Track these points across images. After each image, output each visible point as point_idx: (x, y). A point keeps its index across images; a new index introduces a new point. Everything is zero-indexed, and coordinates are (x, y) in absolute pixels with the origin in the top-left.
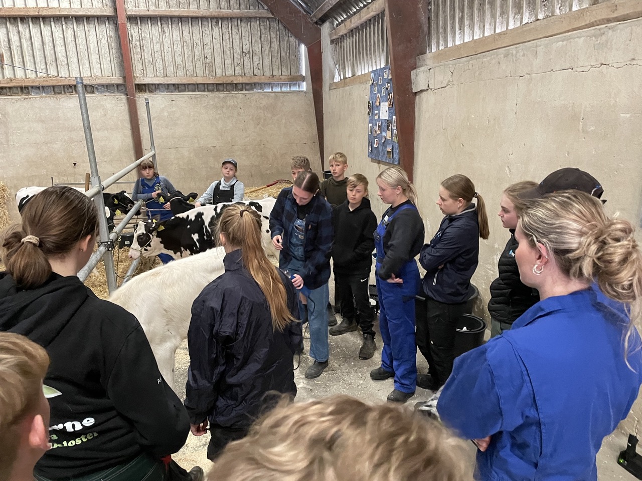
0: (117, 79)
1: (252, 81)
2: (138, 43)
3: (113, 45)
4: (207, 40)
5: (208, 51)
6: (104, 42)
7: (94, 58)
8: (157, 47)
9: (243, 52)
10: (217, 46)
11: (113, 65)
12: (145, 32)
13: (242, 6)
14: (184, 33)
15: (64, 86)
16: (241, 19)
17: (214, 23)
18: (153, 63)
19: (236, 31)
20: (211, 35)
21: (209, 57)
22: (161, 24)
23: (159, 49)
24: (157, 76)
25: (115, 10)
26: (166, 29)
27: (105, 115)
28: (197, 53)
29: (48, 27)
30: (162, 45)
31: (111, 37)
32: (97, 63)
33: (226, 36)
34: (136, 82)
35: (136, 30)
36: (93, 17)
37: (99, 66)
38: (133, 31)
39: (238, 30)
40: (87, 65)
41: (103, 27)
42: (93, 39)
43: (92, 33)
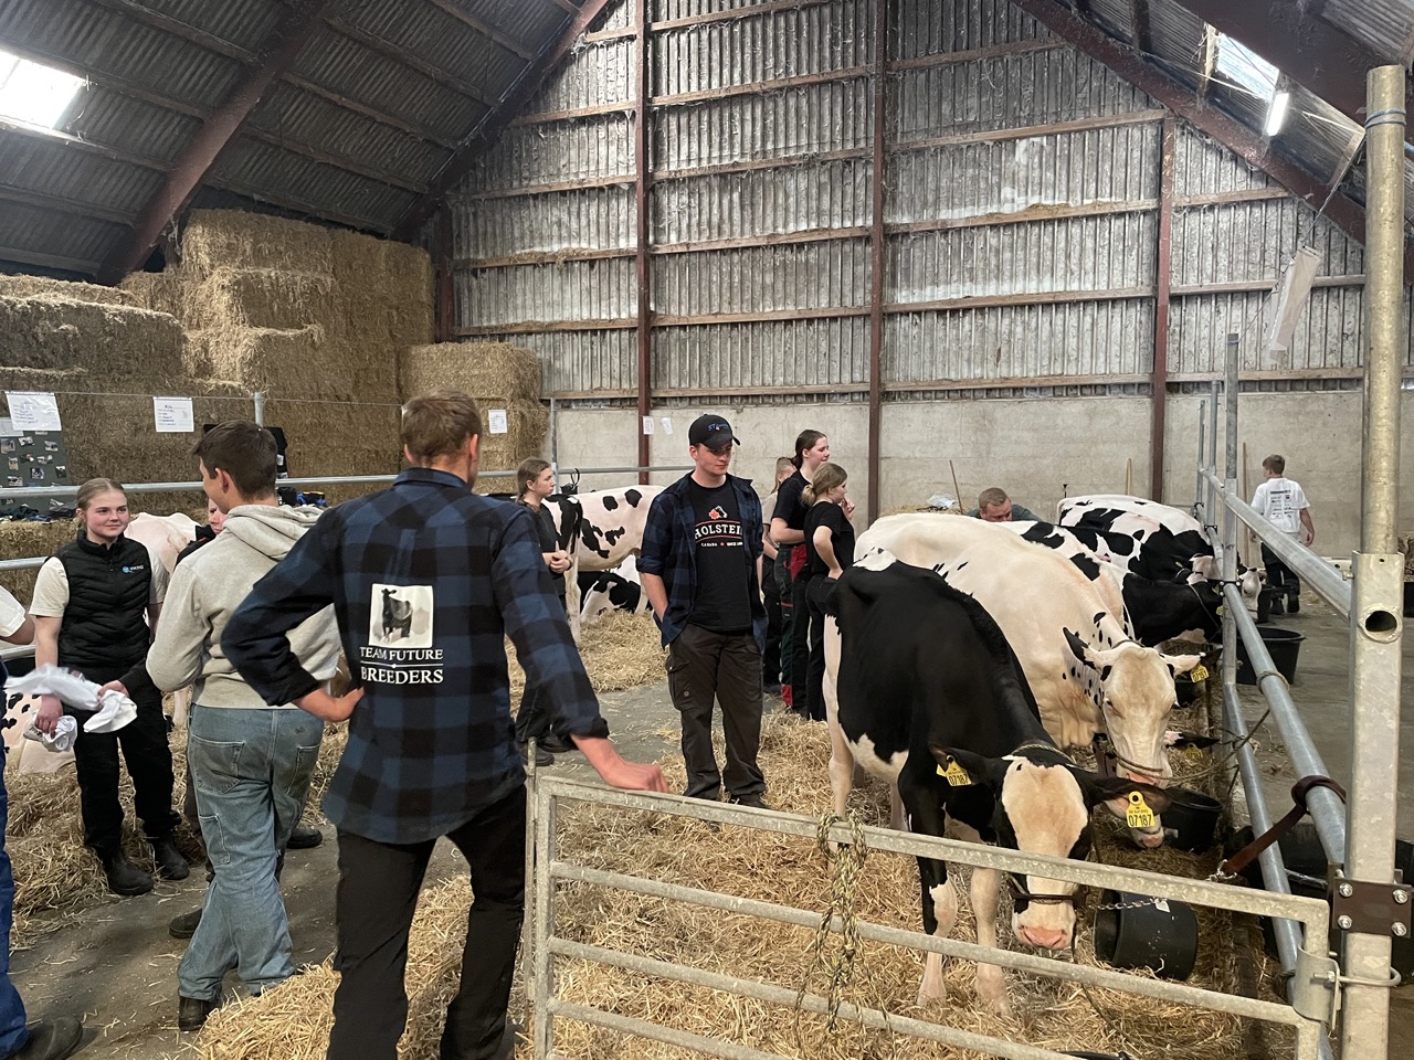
0: (1141, 376)
2: (1177, 329)
3: (1142, 332)
6: (1131, 329)
7: (1115, 349)
8: (1205, 332)
9: (1343, 334)
10: (1300, 328)
11: (1137, 359)
12: (1190, 314)
13: (1350, 270)
14: (1249, 312)
15: (1067, 387)
16: (1346, 288)
18: (1196, 354)
19: (1335, 304)
22: (1216, 303)
23: (1207, 335)
24: (1199, 372)
25: (1156, 289)
26: (1222, 309)
27: (1118, 423)
28: (1265, 337)
29: (1061, 316)
30: (1213, 329)
31: (1141, 322)
32: (1116, 356)
33: (1318, 313)
34: (1168, 380)
35: (1178, 312)
36: (1122, 299)
37: (1118, 360)
38: (1174, 314)
39: (1339, 303)
40: (1102, 359)
41: (1132, 311)
42: (1116, 326)
43: (1117, 318)
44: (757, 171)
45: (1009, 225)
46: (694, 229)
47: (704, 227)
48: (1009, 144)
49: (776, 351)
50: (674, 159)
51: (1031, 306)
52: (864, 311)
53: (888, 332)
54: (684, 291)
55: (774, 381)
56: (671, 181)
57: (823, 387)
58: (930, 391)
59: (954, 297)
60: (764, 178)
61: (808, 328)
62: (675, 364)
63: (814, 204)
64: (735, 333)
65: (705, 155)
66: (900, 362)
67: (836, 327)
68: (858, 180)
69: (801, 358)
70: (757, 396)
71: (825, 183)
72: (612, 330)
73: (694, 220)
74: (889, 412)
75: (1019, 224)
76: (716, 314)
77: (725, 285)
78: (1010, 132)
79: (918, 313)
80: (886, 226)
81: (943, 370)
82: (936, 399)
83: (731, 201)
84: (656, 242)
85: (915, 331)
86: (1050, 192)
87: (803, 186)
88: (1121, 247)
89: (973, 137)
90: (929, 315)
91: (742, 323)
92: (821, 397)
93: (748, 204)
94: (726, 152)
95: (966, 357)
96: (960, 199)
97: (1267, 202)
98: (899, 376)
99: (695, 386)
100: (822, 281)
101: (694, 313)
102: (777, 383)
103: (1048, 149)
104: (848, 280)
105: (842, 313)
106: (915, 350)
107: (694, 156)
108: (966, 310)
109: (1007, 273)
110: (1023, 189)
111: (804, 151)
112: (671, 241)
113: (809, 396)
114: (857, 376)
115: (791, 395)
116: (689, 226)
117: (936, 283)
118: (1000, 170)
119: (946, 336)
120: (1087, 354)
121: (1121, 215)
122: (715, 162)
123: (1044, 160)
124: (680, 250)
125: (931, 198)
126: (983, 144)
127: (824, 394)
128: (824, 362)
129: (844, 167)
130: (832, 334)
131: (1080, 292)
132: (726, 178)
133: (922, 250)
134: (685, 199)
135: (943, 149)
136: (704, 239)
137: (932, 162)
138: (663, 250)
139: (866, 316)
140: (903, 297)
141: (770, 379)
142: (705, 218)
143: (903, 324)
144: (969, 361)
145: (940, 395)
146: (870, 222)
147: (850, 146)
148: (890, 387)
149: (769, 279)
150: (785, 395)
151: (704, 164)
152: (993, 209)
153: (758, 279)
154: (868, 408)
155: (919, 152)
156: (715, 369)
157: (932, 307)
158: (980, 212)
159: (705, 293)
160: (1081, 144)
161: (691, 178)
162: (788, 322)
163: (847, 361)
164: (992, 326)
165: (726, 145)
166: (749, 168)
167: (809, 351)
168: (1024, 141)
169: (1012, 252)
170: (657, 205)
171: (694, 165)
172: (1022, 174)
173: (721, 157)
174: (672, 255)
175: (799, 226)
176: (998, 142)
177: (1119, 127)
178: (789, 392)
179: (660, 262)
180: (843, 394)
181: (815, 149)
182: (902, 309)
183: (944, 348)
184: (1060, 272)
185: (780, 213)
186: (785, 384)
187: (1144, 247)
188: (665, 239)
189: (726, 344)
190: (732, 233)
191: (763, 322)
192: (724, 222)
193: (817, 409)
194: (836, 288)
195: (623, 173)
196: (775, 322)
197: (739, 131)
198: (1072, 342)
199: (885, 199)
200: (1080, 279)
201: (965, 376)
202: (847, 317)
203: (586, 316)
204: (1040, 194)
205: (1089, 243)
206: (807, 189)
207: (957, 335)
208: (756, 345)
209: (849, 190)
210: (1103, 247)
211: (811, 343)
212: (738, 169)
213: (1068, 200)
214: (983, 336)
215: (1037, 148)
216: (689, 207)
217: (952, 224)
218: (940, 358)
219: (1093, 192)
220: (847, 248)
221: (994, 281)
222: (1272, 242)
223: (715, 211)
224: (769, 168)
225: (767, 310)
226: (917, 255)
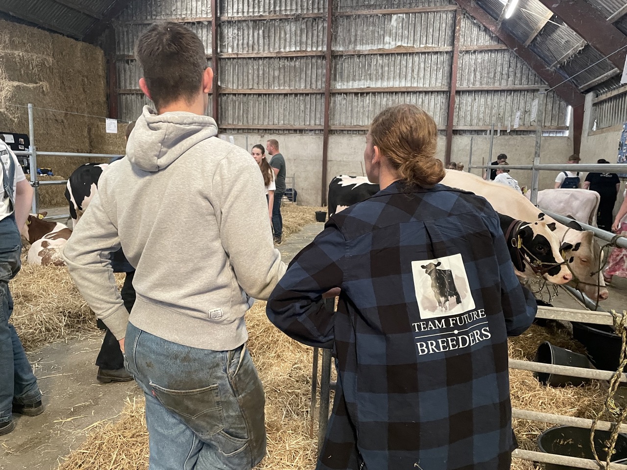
0: (442, 127)
1: (529, 129)
2: (458, 106)
3: (443, 107)
4: (502, 103)
5: (502, 111)
6: (438, 105)
8: (469, 108)
9: (525, 111)
10: (508, 108)
11: (441, 119)
12: (463, 100)
13: (530, 83)
14: (488, 100)
16: (528, 91)
17: (508, 94)
18: (465, 118)
19: (523, 98)
20: (506, 101)
21: (501, 114)
22: (474, 95)
23: (470, 109)
24: (466, 126)
25: (450, 87)
26: (477, 98)
28: (494, 112)
29: (409, 98)
30: (472, 107)
31: (443, 102)
33: (516, 101)
34: (453, 129)
35: (458, 99)
36: (435, 91)
38: (457, 99)
39: (524, 98)
41: (439, 97)
42: (432, 104)
43: (433, 100)
44: (271, 20)
45: (387, 54)
46: (240, 46)
47: (245, 46)
48: (389, 16)
49: (280, 109)
50: (230, 11)
51: (396, 93)
52: (321, 91)
53: (332, 102)
54: (235, 77)
55: (279, 123)
56: (229, 22)
57: (302, 126)
58: (350, 130)
59: (362, 87)
60: (275, 24)
61: (295, 98)
62: (230, 112)
63: (298, 38)
64: (260, 99)
65: (246, 10)
66: (337, 116)
67: (308, 98)
68: (319, 28)
69: (292, 112)
70: (271, 130)
71: (304, 29)
73: (240, 42)
74: (332, 139)
75: (392, 54)
76: (251, 89)
77: (255, 75)
78: (389, 10)
79: (346, 94)
80: (332, 51)
81: (357, 120)
82: (353, 134)
83: (258, 34)
84: (221, 52)
85: (344, 102)
86: (406, 40)
87: (293, 29)
88: (436, 68)
89: (373, 12)
90: (351, 95)
91: (264, 94)
92: (301, 131)
93: (267, 36)
94: (256, 10)
95: (367, 115)
96: (366, 41)
97: (497, 51)
98: (337, 122)
99: (241, 124)
100: (302, 76)
101: (240, 88)
102: (280, 123)
103: (406, 20)
104: (314, 76)
105: (311, 91)
106: (344, 111)
107: (240, 10)
108: (368, 93)
109: (386, 77)
110: (394, 38)
111: (293, 12)
112: (229, 52)
113: (295, 131)
114: (318, 122)
115: (287, 130)
116: (238, 45)
117: (354, 80)
118: (384, 29)
119: (358, 105)
121: (436, 53)
122: (251, 14)
123: (404, 25)
124: (233, 56)
125: (353, 39)
126: (377, 15)
127: (302, 130)
128: (302, 115)
129: (313, 22)
130: (306, 101)
131: (417, 87)
132: (257, 22)
133: (349, 64)
134: (236, 31)
135: (359, 16)
136: (245, 52)
137: (354, 22)
138: (225, 56)
139: (322, 94)
140: (339, 86)
141: (277, 122)
142: (245, 41)
143: (339, 98)
144: (368, 117)
145: (355, 132)
146: (325, 49)
147: (316, 11)
148: (333, 128)
149: (277, 73)
150: (284, 130)
151: (245, 14)
152: (381, 47)
153: (271, 73)
154: (323, 137)
155: (348, 17)
156: (250, 116)
157: (352, 91)
158: (375, 48)
159: (246, 78)
160: (420, 19)
161: (239, 21)
162: (286, 95)
163: (313, 115)
164: (379, 101)
165: (256, 6)
166: (267, 18)
167: (295, 109)
168: (395, 16)
169: (389, 67)
170: (221, 33)
171: (240, 15)
172: (394, 31)
173: (254, 12)
174: (229, 59)
175: (291, 49)
176: (384, 15)
177: (437, 12)
178: (286, 128)
179: (223, 62)
180: (311, 130)
181: (299, 12)
182: (339, 91)
183: (357, 111)
184: (409, 78)
185: (282, 41)
186: (284, 124)
187: (446, 68)
188: (225, 50)
189: (256, 104)
190: (259, 50)
191: (274, 94)
192: (255, 45)
193: (299, 137)
194: (309, 79)
195: (204, 16)
196: (279, 94)
199: (332, 39)
200: (418, 82)
201: (366, 124)
202: (313, 94)
204: (402, 41)
205: (422, 65)
206: (295, 31)
207: (363, 105)
208: (270, 105)
209: (315, 32)
210: (428, 67)
211: (296, 105)
212: (262, 18)
213: (414, 44)
214: (375, 105)
215: (401, 19)
216: (238, 35)
217: (362, 53)
218: (355, 115)
219: (424, 42)
220: (314, 61)
221: (380, 81)
222: (499, 69)
223: (251, 38)
224: (277, 19)
225: (276, 88)
226: (346, 66)
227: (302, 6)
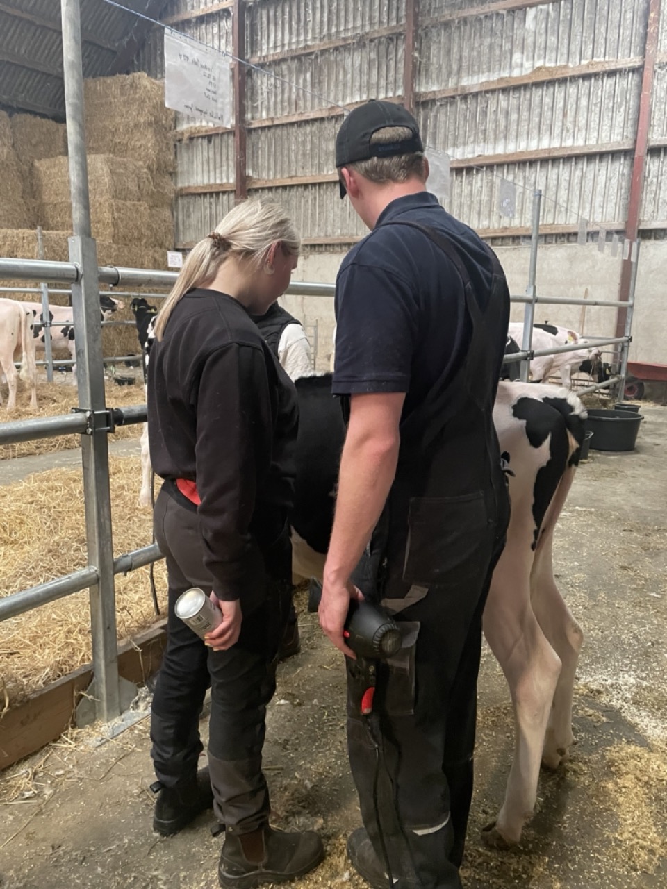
0: (618, 224)
2: (655, 180)
3: (624, 184)
6: (614, 182)
7: (599, 200)
11: (617, 208)
15: (557, 235)
25: (636, 141)
27: (594, 267)
29: (556, 171)
31: (623, 174)
32: (600, 206)
34: (641, 227)
35: (656, 164)
36: (608, 153)
37: (601, 210)
38: (652, 166)
40: (588, 210)
41: (617, 164)
42: (602, 179)
43: (603, 171)
44: (323, 52)
45: (517, 88)
46: (279, 106)
47: (286, 104)
48: (521, 12)
50: (265, 47)
51: (532, 162)
54: (272, 159)
55: (333, 233)
56: (262, 65)
59: (470, 156)
60: (329, 58)
63: (365, 78)
64: (306, 193)
65: (286, 41)
68: (399, 56)
71: (374, 59)
72: (224, 193)
73: (279, 98)
75: (525, 86)
76: (293, 177)
77: (301, 152)
80: (417, 95)
83: (305, 80)
84: (253, 118)
86: (554, 55)
87: (357, 63)
88: (611, 104)
89: (489, 7)
91: (312, 184)
93: (317, 82)
94: (302, 37)
96: (479, 67)
101: (278, 176)
103: (552, 14)
107: (279, 43)
108: (479, 168)
109: (514, 133)
110: (531, 54)
111: (358, 31)
112: (262, 117)
116: (275, 103)
117: (455, 145)
118: (513, 37)
120: (576, 205)
121: (612, 73)
122: (294, 46)
123: (549, 25)
124: (269, 123)
125: (455, 67)
126: (498, 14)
129: (389, 44)
131: (572, 148)
132: (301, 58)
133: (447, 115)
134: (272, 80)
135: (465, 20)
136: (285, 114)
137: (456, 35)
138: (256, 125)
141: (331, 231)
142: (286, 96)
144: (479, 213)
146: (400, 92)
147: (394, 23)
151: (286, 48)
152: (505, 74)
155: (447, 25)
158: (494, 77)
159: (286, 159)
160: (581, 9)
161: (277, 62)
164: (500, 181)
165: (302, 31)
166: (315, 49)
168: (534, 9)
169: (519, 113)
170: (252, 87)
172: (530, 40)
173: (297, 42)
174: (263, 128)
176: (511, 11)
178: (343, 241)
179: (254, 135)
181: (367, 29)
184: (557, 131)
185: (340, 88)
186: (342, 235)
187: (632, 103)
188: (258, 115)
189: (301, 202)
190: (305, 107)
192: (300, 99)
197: (311, 18)
198: (563, 194)
199: (415, 71)
200: (574, 136)
203: (206, 182)
204: (545, 57)
205: (584, 102)
206: (361, 65)
207: (471, 190)
208: (321, 203)
209: (392, 63)
210: (596, 105)
212: (309, 51)
213: (568, 61)
214: (491, 190)
215: (541, 17)
216: (276, 87)
217: (469, 90)
219: (590, 53)
221: (503, 141)
223: (294, 89)
224: (330, 48)
225: (330, 173)
226: (442, 120)
227: (371, 18)
